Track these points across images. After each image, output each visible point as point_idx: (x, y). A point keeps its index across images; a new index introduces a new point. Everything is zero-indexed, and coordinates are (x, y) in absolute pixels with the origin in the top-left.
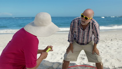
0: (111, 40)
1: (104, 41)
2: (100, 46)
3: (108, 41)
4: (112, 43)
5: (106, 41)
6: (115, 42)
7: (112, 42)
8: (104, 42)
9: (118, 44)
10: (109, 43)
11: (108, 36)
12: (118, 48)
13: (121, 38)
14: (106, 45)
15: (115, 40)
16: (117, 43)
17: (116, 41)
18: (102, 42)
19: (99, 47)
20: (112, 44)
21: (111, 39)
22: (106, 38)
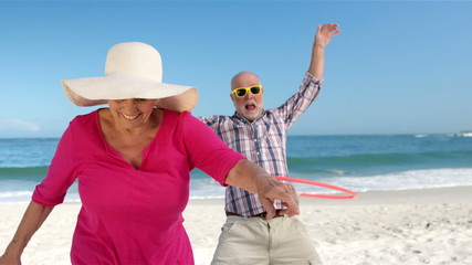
0: (428, 225)
1: (401, 231)
2: (384, 251)
3: (414, 232)
4: (429, 236)
5: (405, 231)
6: (441, 235)
7: (432, 234)
8: (399, 235)
9: (452, 241)
10: (420, 239)
11: (414, 211)
12: (455, 259)
13: (463, 217)
14: (408, 247)
15: (442, 225)
16: (450, 236)
17: (445, 231)
18: (391, 232)
19: (381, 254)
20: (430, 240)
21: (425, 223)
22: (406, 218)
